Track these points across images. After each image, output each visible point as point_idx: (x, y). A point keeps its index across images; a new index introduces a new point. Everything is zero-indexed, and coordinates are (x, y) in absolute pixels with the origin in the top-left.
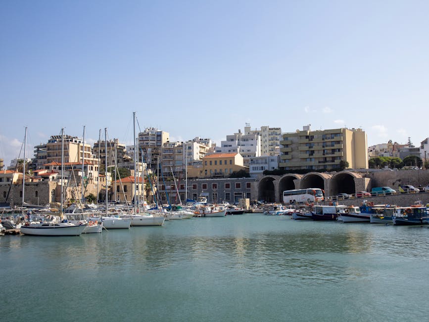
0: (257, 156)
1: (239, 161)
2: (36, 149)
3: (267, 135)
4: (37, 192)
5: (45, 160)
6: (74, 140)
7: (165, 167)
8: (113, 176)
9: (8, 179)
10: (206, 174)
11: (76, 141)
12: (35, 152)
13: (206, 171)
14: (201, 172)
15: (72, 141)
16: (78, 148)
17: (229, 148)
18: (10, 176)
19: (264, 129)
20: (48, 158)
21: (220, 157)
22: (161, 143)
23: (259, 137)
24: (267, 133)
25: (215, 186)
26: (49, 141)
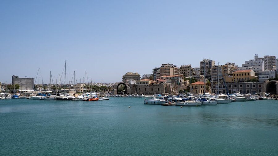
0: (262, 71)
1: (252, 74)
2: (153, 70)
3: (267, 60)
4: (158, 89)
5: (160, 75)
6: (172, 66)
7: (213, 77)
8: (190, 82)
9: (147, 83)
10: (235, 80)
11: (173, 66)
12: (153, 71)
13: (235, 79)
14: (232, 79)
15: (171, 66)
16: (174, 69)
17: (246, 67)
18: (147, 82)
19: (266, 57)
20: (161, 74)
21: (242, 72)
22: (211, 66)
23: (263, 61)
24: (267, 59)
25: (241, 86)
26: (161, 66)
